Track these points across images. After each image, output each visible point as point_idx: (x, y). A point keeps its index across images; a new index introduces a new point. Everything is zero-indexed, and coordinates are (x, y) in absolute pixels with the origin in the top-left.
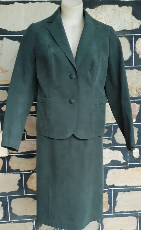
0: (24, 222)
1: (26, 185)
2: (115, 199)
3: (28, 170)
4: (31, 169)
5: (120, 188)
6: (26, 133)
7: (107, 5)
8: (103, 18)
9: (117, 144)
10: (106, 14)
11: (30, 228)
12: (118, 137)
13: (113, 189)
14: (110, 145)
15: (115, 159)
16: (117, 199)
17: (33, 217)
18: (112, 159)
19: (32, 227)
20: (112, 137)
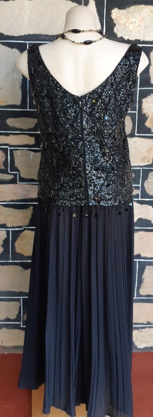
0: (7, 301)
1: (13, 247)
2: (141, 277)
3: (17, 225)
4: (22, 225)
5: (148, 260)
6: (19, 174)
7: (143, 6)
8: (137, 22)
9: (148, 196)
10: (141, 17)
11: (15, 309)
12: (150, 186)
13: (139, 261)
14: (137, 196)
15: (143, 217)
16: (145, 275)
17: (21, 294)
18: (139, 217)
19: (18, 309)
20: (140, 185)
